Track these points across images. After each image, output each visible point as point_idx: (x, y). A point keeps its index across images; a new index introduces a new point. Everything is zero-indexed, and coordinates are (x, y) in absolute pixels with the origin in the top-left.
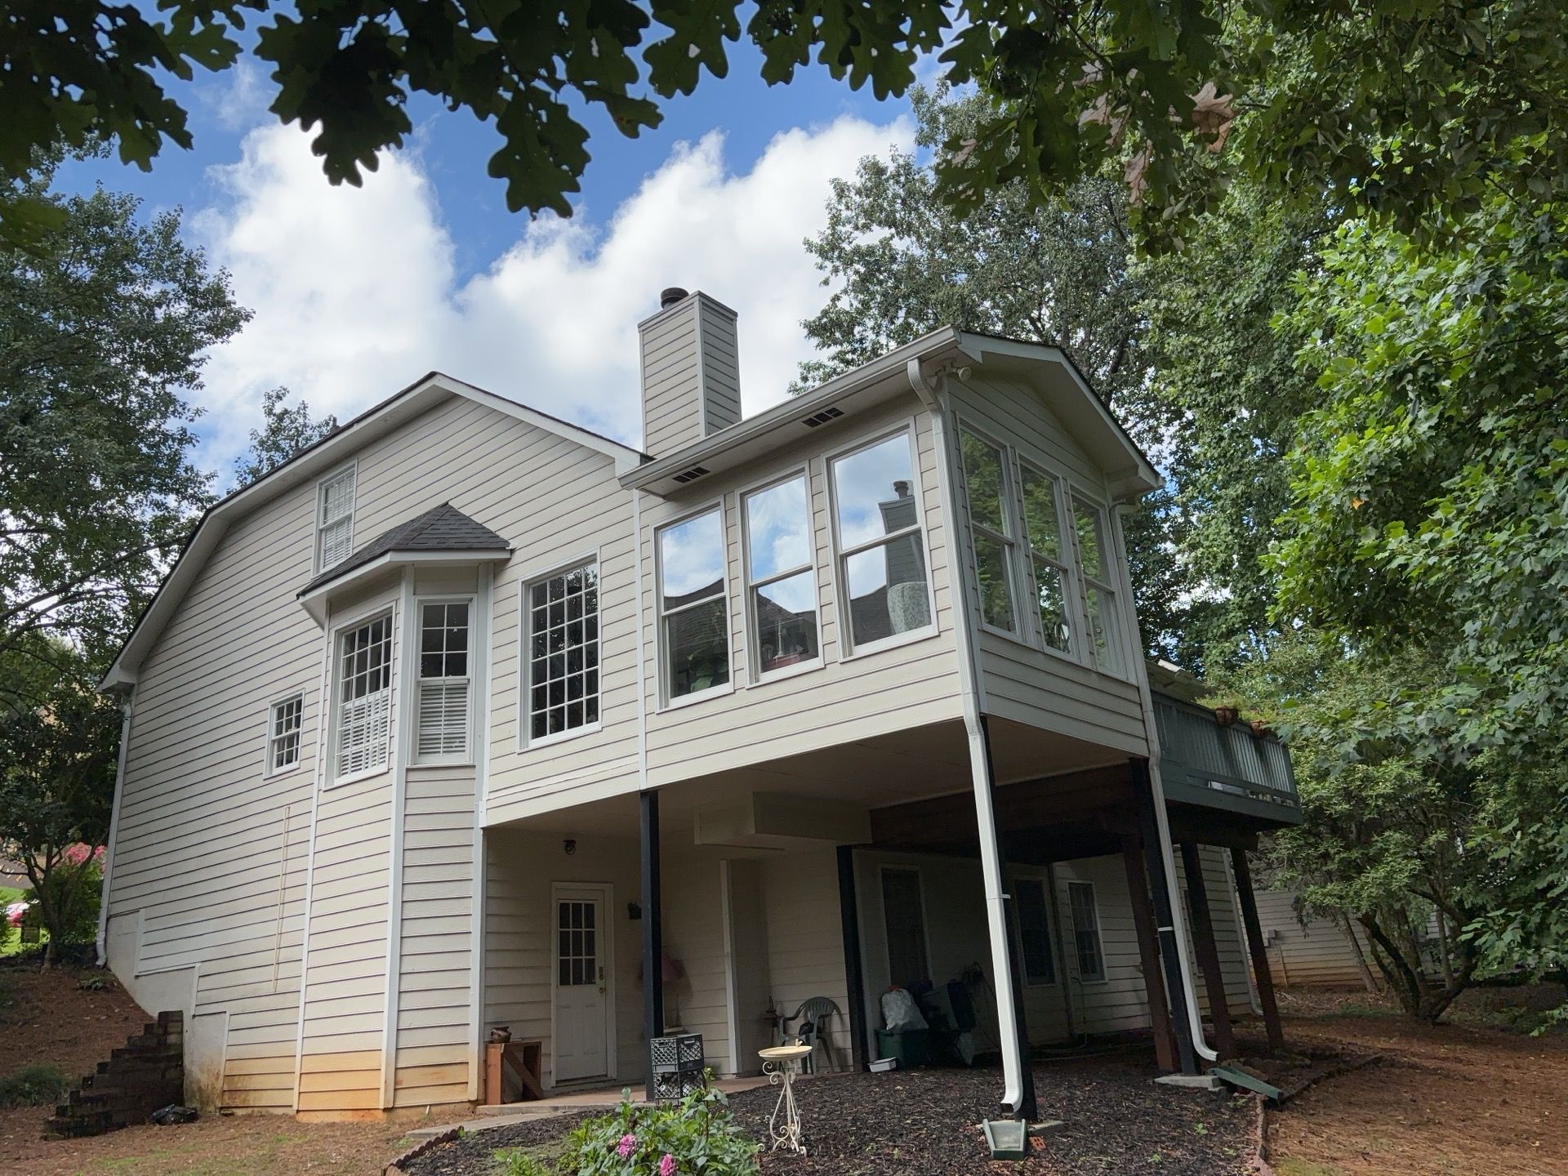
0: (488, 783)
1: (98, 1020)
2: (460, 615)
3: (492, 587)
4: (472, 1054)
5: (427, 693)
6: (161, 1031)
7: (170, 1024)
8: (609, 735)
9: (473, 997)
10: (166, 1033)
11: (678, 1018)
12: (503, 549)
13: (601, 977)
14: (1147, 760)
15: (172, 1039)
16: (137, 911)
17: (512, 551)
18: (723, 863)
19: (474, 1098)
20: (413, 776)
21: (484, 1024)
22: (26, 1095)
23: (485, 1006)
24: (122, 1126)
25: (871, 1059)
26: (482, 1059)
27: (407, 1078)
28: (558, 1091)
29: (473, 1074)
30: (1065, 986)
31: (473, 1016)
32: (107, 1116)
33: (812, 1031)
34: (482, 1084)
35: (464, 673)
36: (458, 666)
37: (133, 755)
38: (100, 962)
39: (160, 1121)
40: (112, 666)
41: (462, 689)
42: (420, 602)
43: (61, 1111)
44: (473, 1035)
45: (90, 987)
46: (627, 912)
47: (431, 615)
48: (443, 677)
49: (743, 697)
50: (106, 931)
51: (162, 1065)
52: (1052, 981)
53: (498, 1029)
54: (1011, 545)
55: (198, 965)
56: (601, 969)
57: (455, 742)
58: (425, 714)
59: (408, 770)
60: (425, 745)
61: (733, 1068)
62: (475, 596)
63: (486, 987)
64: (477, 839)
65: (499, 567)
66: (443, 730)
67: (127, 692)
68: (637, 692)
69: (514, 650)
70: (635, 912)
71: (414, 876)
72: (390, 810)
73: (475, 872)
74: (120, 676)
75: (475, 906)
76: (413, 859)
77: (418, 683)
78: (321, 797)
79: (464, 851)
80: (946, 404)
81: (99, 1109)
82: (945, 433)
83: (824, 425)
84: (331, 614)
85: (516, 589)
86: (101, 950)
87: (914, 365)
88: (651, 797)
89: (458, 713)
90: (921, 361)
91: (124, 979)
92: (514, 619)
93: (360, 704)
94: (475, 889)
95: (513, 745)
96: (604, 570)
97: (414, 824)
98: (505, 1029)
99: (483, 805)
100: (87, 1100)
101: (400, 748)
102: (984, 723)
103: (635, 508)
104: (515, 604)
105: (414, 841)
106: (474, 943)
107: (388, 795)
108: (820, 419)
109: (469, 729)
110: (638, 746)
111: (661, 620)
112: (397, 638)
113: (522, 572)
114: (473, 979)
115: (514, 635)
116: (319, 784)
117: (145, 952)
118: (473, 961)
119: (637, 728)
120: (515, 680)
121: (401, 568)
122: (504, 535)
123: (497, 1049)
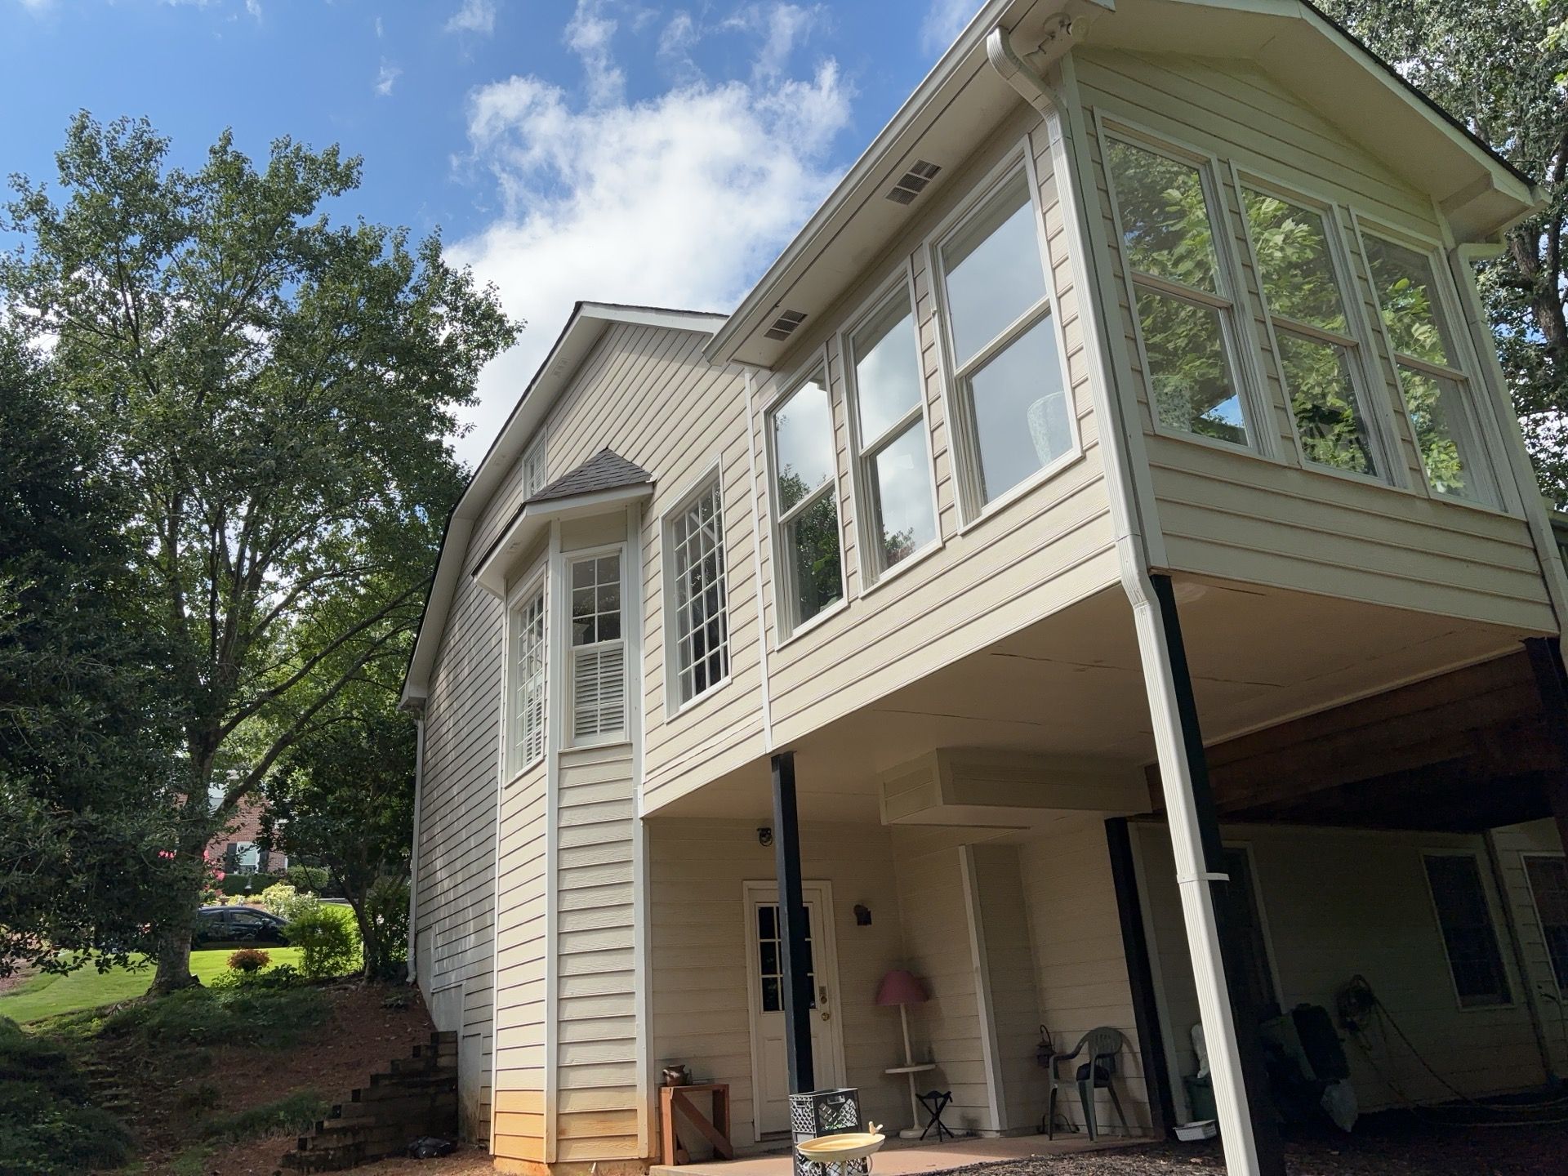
0: (646, 763)
1: (388, 1040)
2: (610, 568)
3: (640, 531)
4: (640, 1100)
5: (585, 664)
6: (429, 1054)
7: (441, 1047)
8: (741, 686)
9: (639, 1029)
10: (436, 1055)
11: (930, 1052)
12: (643, 483)
13: (824, 1000)
15: (443, 1062)
16: (431, 926)
17: (654, 484)
18: (962, 849)
19: (644, 1155)
20: (566, 763)
21: (655, 1062)
22: (280, 1124)
23: (655, 1038)
24: (376, 1159)
25: (1180, 1119)
26: (653, 1106)
27: (576, 1128)
28: (765, 1146)
29: (641, 1125)
30: (1530, 1004)
31: (639, 1052)
32: (358, 1147)
33: (1088, 1077)
34: (655, 1137)
35: (618, 635)
36: (611, 628)
38: (410, 979)
39: (415, 1155)
41: (616, 656)
42: (570, 560)
43: (302, 1145)
44: (640, 1075)
45: (391, 1006)
46: (854, 918)
47: (581, 574)
48: (596, 644)
49: (860, 610)
50: (415, 947)
51: (432, 1090)
52: (1507, 998)
53: (670, 1069)
54: (1229, 309)
55: (464, 983)
56: (822, 990)
57: (614, 721)
58: (583, 690)
59: (561, 755)
60: (583, 725)
61: (995, 1124)
62: (624, 545)
63: (654, 1015)
64: (636, 832)
65: (645, 504)
66: (600, 705)
67: (421, 707)
68: (759, 628)
69: (659, 601)
70: (863, 917)
71: (570, 881)
72: (544, 806)
73: (636, 873)
74: (410, 692)
75: (636, 916)
76: (569, 860)
77: (569, 654)
78: (503, 796)
79: (624, 848)
80: (1071, 93)
81: (349, 1141)
82: (1069, 138)
83: (921, 196)
84: (508, 590)
85: (657, 528)
86: (411, 967)
87: (994, 39)
88: (783, 762)
89: (615, 684)
90: (1006, 30)
91: (427, 996)
92: (658, 564)
93: (531, 686)
94: (636, 894)
95: (663, 715)
96: (726, 481)
97: (568, 818)
98: (679, 1069)
99: (641, 790)
100: (332, 1131)
101: (552, 730)
102: (1161, 584)
103: (748, 393)
104: (657, 546)
105: (569, 839)
106: (637, 961)
107: (544, 786)
108: (911, 183)
109: (625, 701)
110: (763, 697)
111: (777, 528)
112: (548, 604)
113: (662, 506)
114: (638, 1006)
115: (658, 582)
116: (502, 782)
117: (436, 968)
118: (638, 983)
119: (761, 673)
120: (661, 636)
121: (549, 523)
122: (647, 468)
123: (667, 1095)
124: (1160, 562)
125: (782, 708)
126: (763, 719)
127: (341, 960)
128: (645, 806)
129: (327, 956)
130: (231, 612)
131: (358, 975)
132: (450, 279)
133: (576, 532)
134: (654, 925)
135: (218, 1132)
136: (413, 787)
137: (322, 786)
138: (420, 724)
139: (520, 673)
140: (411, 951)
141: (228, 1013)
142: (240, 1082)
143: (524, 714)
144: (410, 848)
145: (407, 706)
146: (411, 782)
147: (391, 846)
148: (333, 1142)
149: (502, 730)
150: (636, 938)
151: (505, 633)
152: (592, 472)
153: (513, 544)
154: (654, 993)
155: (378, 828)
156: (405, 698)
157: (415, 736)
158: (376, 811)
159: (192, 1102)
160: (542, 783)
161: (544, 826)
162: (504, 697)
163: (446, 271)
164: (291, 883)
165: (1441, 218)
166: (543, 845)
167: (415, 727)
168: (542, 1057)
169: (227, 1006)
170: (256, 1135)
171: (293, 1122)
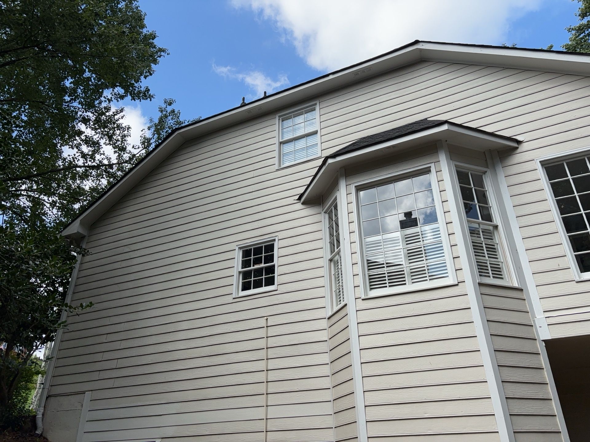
0: (543, 304)
16: (84, 393)
20: (482, 291)
37: (81, 281)
38: (38, 432)
40: (73, 221)
57: (497, 273)
60: (480, 270)
62: (488, 170)
66: (488, 260)
75: (556, 408)
79: (535, 359)
94: (552, 393)
104: (534, 175)
115: (539, 196)
128: (556, 332)
150: (561, 425)
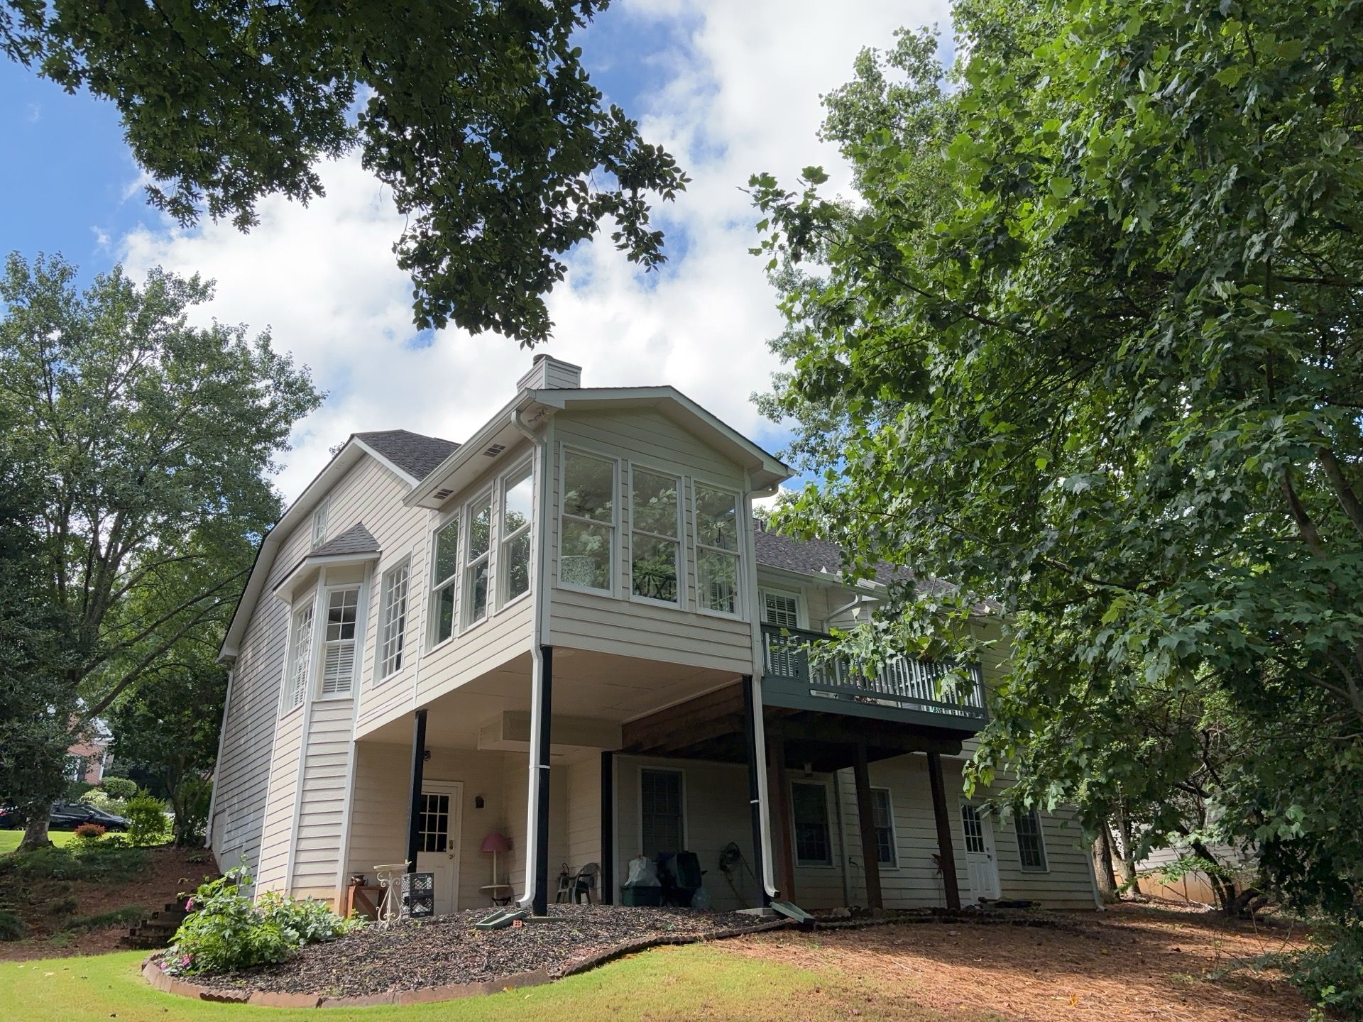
0: (360, 711)
2: (352, 597)
3: (370, 578)
4: (337, 894)
5: (332, 651)
8: (407, 673)
9: (341, 856)
12: (375, 551)
13: (451, 847)
14: (751, 677)
17: (381, 552)
20: (316, 707)
21: (347, 873)
22: (118, 922)
23: (349, 860)
26: (344, 897)
29: (336, 907)
31: (339, 868)
35: (352, 637)
36: (349, 632)
38: (207, 846)
41: (351, 647)
42: (329, 590)
43: (133, 932)
44: (338, 881)
45: (192, 862)
46: (474, 804)
47: (335, 598)
48: (340, 640)
49: (457, 643)
50: (212, 826)
52: (830, 864)
53: (355, 877)
54: (613, 528)
55: (244, 844)
56: (451, 842)
57: (345, 684)
58: (330, 666)
59: (314, 703)
60: (328, 687)
62: (361, 584)
63: (350, 849)
64: (351, 749)
65: (375, 563)
66: (338, 676)
67: (232, 662)
68: (417, 644)
69: (375, 620)
70: (480, 803)
71: (312, 773)
72: (301, 731)
73: (349, 771)
74: (226, 651)
75: (346, 794)
76: (312, 762)
77: (324, 645)
78: (279, 724)
79: (343, 757)
80: (548, 437)
81: (162, 934)
82: (544, 457)
83: (499, 455)
84: (294, 602)
85: (379, 578)
86: (208, 839)
87: (514, 414)
88: (421, 715)
89: (348, 665)
90: (519, 411)
91: (217, 857)
92: (377, 599)
93: (301, 661)
94: (347, 783)
95: (370, 685)
96: (414, 561)
97: (314, 739)
98: (361, 877)
99: (356, 725)
100: (151, 927)
101: (310, 689)
102: (547, 652)
103: (428, 518)
104: (378, 588)
105: (312, 750)
106: (344, 819)
107: (302, 720)
108: (492, 451)
109: (352, 675)
110: (413, 681)
111: (432, 594)
112: (314, 616)
113: (384, 566)
114: (342, 843)
115: (376, 610)
116: (279, 716)
117: (226, 838)
118: (343, 831)
119: (414, 669)
120: (374, 641)
121: (319, 568)
122: (379, 542)
123: (352, 890)
124: (546, 642)
125: (422, 688)
126: (413, 693)
127: (157, 835)
128: (357, 734)
129: (147, 831)
130: (98, 586)
131: (170, 844)
132: (276, 361)
133: (335, 574)
134: (355, 800)
135: (78, 925)
136: (222, 716)
137: (155, 712)
138: (231, 674)
139: (296, 652)
140: (209, 827)
141: (79, 862)
142: (92, 901)
143: (296, 677)
144: (215, 758)
145: (222, 661)
146: (220, 713)
147: (201, 756)
148: (151, 933)
149: (283, 684)
150: (345, 806)
151: (289, 624)
152: (348, 540)
153: (298, 576)
154: (352, 836)
155: (193, 743)
156: (221, 656)
157: (226, 682)
158: (193, 731)
159: (58, 910)
160: (301, 718)
161: (299, 743)
162: (285, 665)
163: (274, 357)
164: (105, 790)
165: (746, 476)
166: (298, 754)
167: (227, 675)
168: (285, 871)
169: (78, 858)
170: (102, 928)
171: (126, 921)
